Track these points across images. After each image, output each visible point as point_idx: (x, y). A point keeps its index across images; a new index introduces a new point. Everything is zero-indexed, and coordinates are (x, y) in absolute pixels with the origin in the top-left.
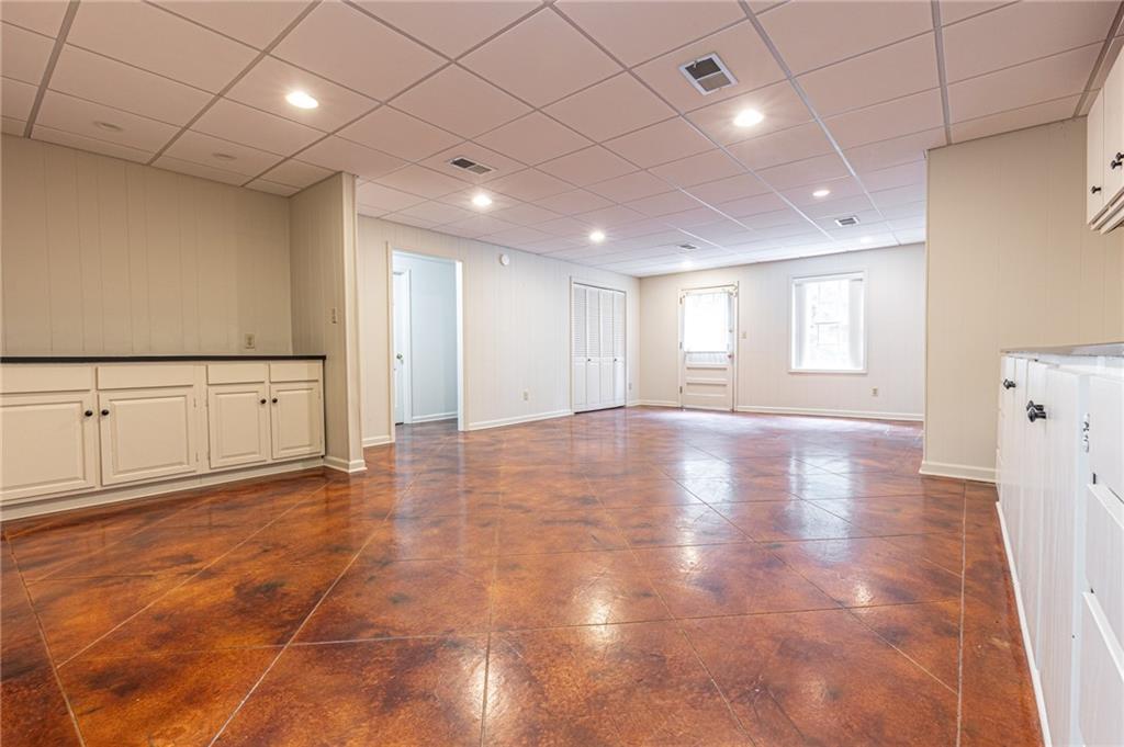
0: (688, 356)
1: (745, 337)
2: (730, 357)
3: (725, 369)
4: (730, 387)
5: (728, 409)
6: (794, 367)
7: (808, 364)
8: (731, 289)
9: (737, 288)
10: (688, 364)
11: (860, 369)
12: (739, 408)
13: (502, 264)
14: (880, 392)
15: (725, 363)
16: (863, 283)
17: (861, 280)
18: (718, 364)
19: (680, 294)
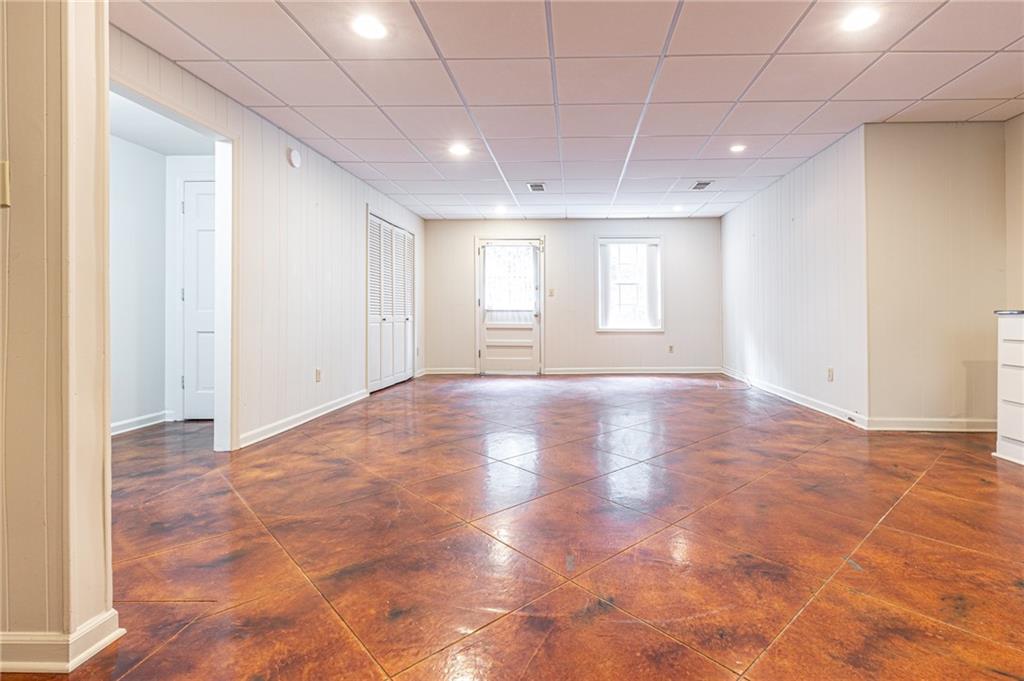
0: (488, 314)
1: (551, 295)
2: (536, 316)
3: (531, 329)
4: (536, 347)
5: (535, 373)
6: (601, 327)
7: (613, 324)
8: (536, 243)
9: (544, 242)
10: (489, 323)
11: (659, 327)
12: (547, 371)
13: (292, 165)
14: (674, 349)
15: (531, 322)
16: (659, 248)
17: (656, 245)
18: (523, 324)
19: (479, 244)
